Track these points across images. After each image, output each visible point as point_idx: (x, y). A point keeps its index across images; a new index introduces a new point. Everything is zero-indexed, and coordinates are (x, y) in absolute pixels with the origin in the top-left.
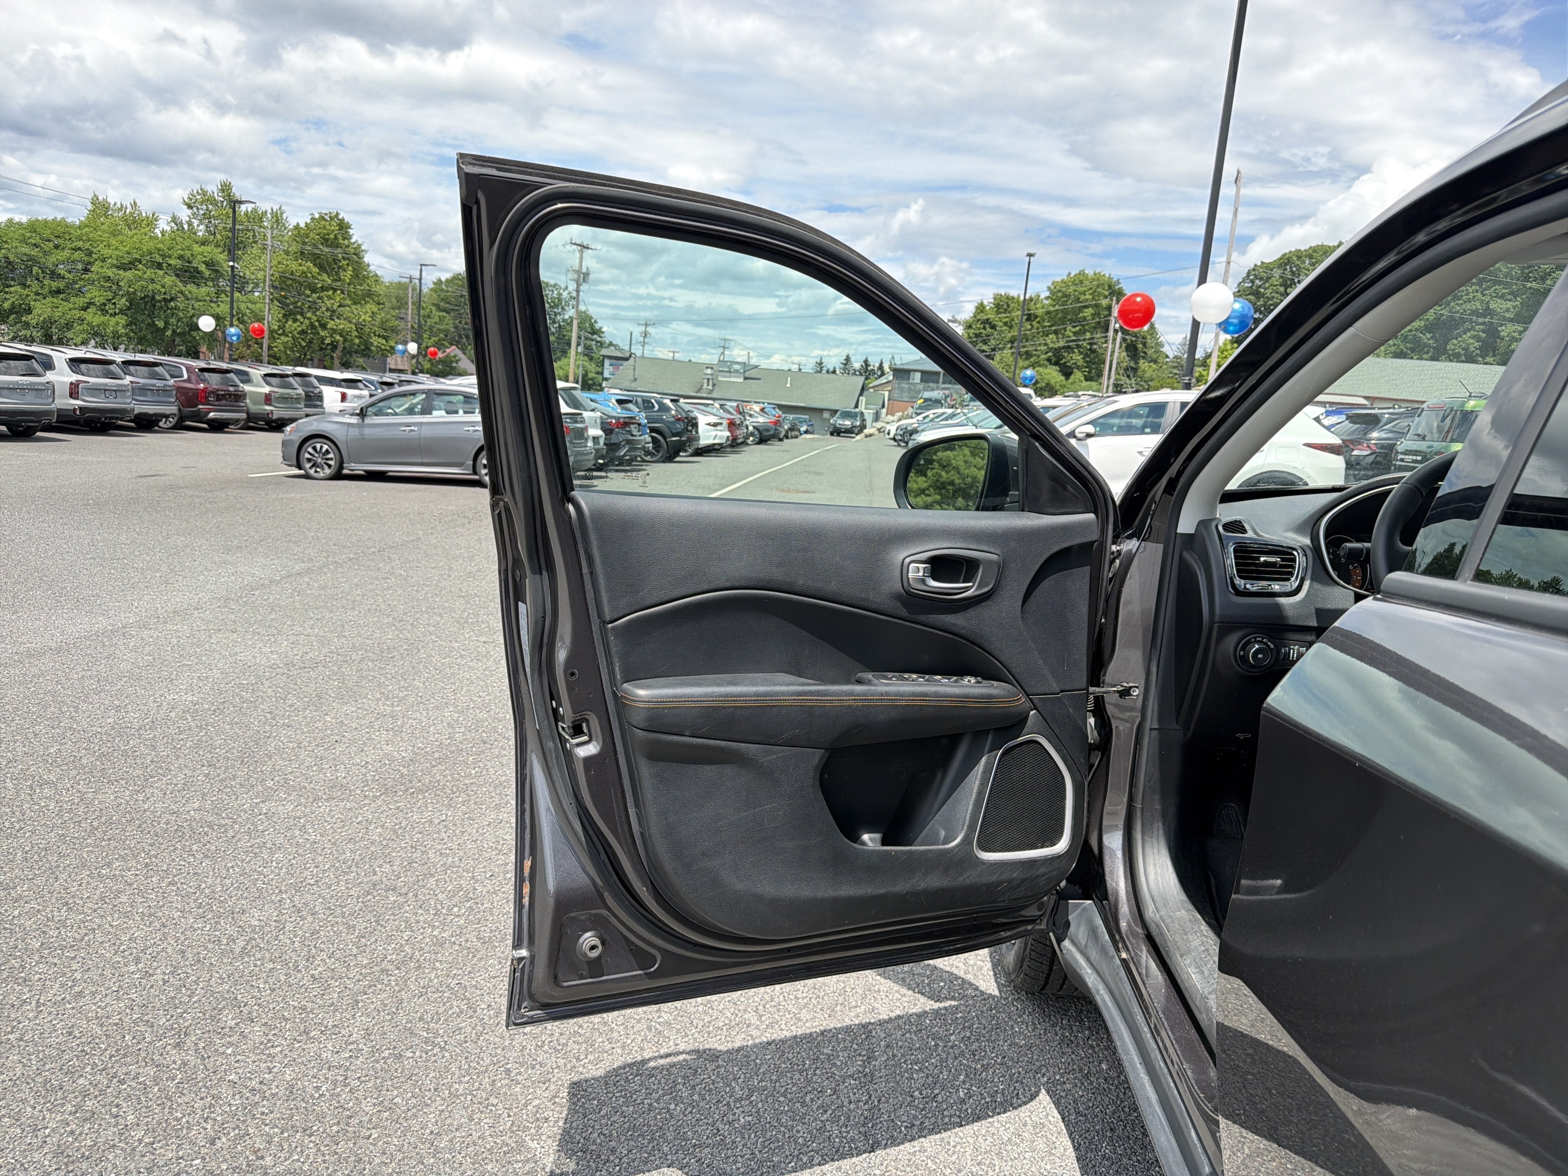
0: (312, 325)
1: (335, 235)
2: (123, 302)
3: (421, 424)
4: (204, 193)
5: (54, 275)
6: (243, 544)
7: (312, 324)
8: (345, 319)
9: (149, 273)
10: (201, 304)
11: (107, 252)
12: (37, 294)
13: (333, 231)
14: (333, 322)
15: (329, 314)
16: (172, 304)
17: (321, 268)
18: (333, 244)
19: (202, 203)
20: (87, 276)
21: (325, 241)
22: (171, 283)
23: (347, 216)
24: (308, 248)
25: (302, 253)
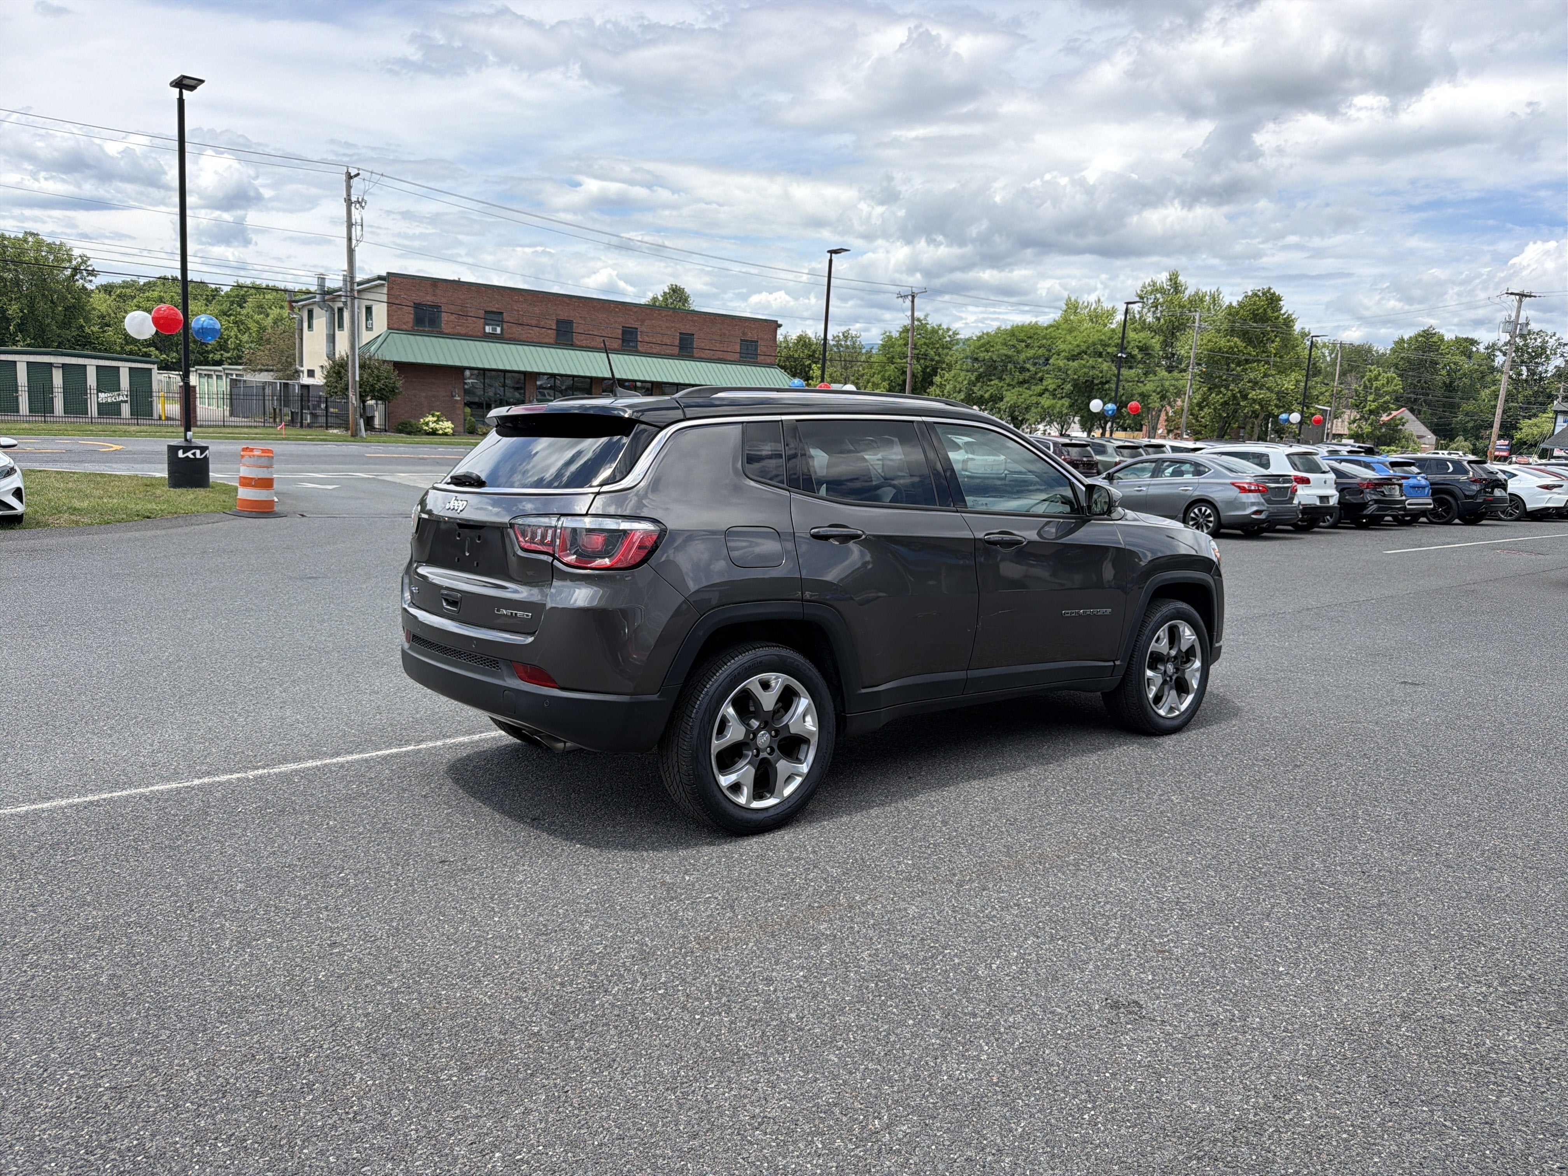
0: (1234, 397)
1: (1265, 310)
2: (1069, 387)
3: (1149, 485)
4: (1154, 284)
5: (1023, 370)
7: (1233, 394)
8: (1268, 389)
9: (1091, 361)
10: (1130, 384)
11: (1062, 346)
12: (1009, 385)
13: (1263, 306)
14: (1254, 393)
15: (1250, 384)
16: (1107, 386)
17: (1249, 342)
18: (1262, 318)
19: (1151, 294)
20: (1046, 368)
21: (1255, 317)
22: (1106, 368)
23: (1277, 290)
24: (1237, 324)
25: (1233, 331)
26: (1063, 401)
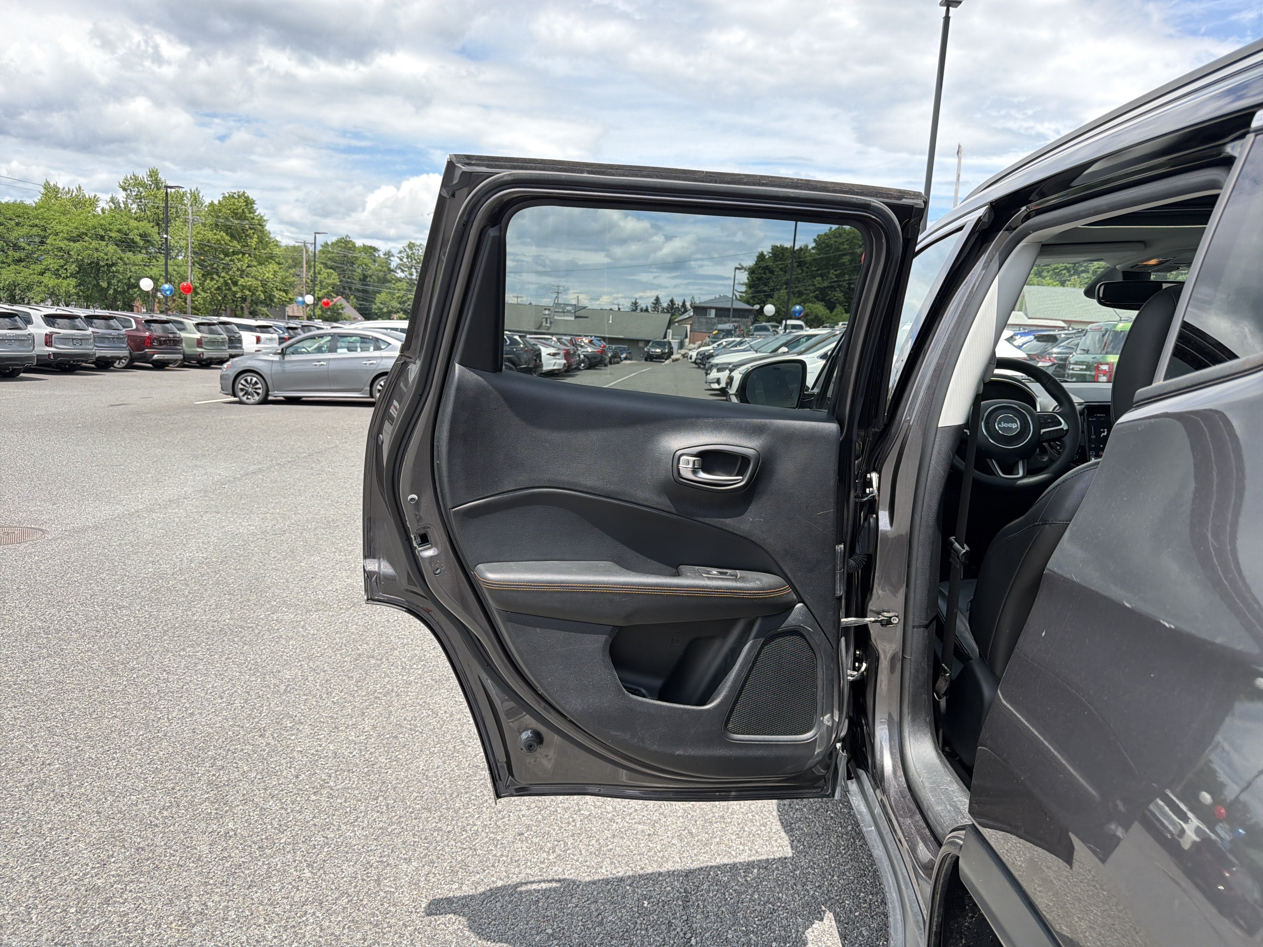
0: (226, 283)
1: (243, 210)
2: (73, 268)
3: (329, 359)
4: (136, 178)
5: (16, 247)
6: (206, 453)
7: (225, 281)
8: (252, 277)
9: (94, 244)
10: (137, 268)
11: (59, 228)
13: (241, 206)
14: (243, 280)
15: (239, 273)
16: (114, 269)
17: (232, 236)
18: (241, 217)
19: (134, 186)
20: (43, 248)
21: (235, 214)
22: (112, 251)
23: (251, 194)
24: (221, 220)
25: (217, 225)
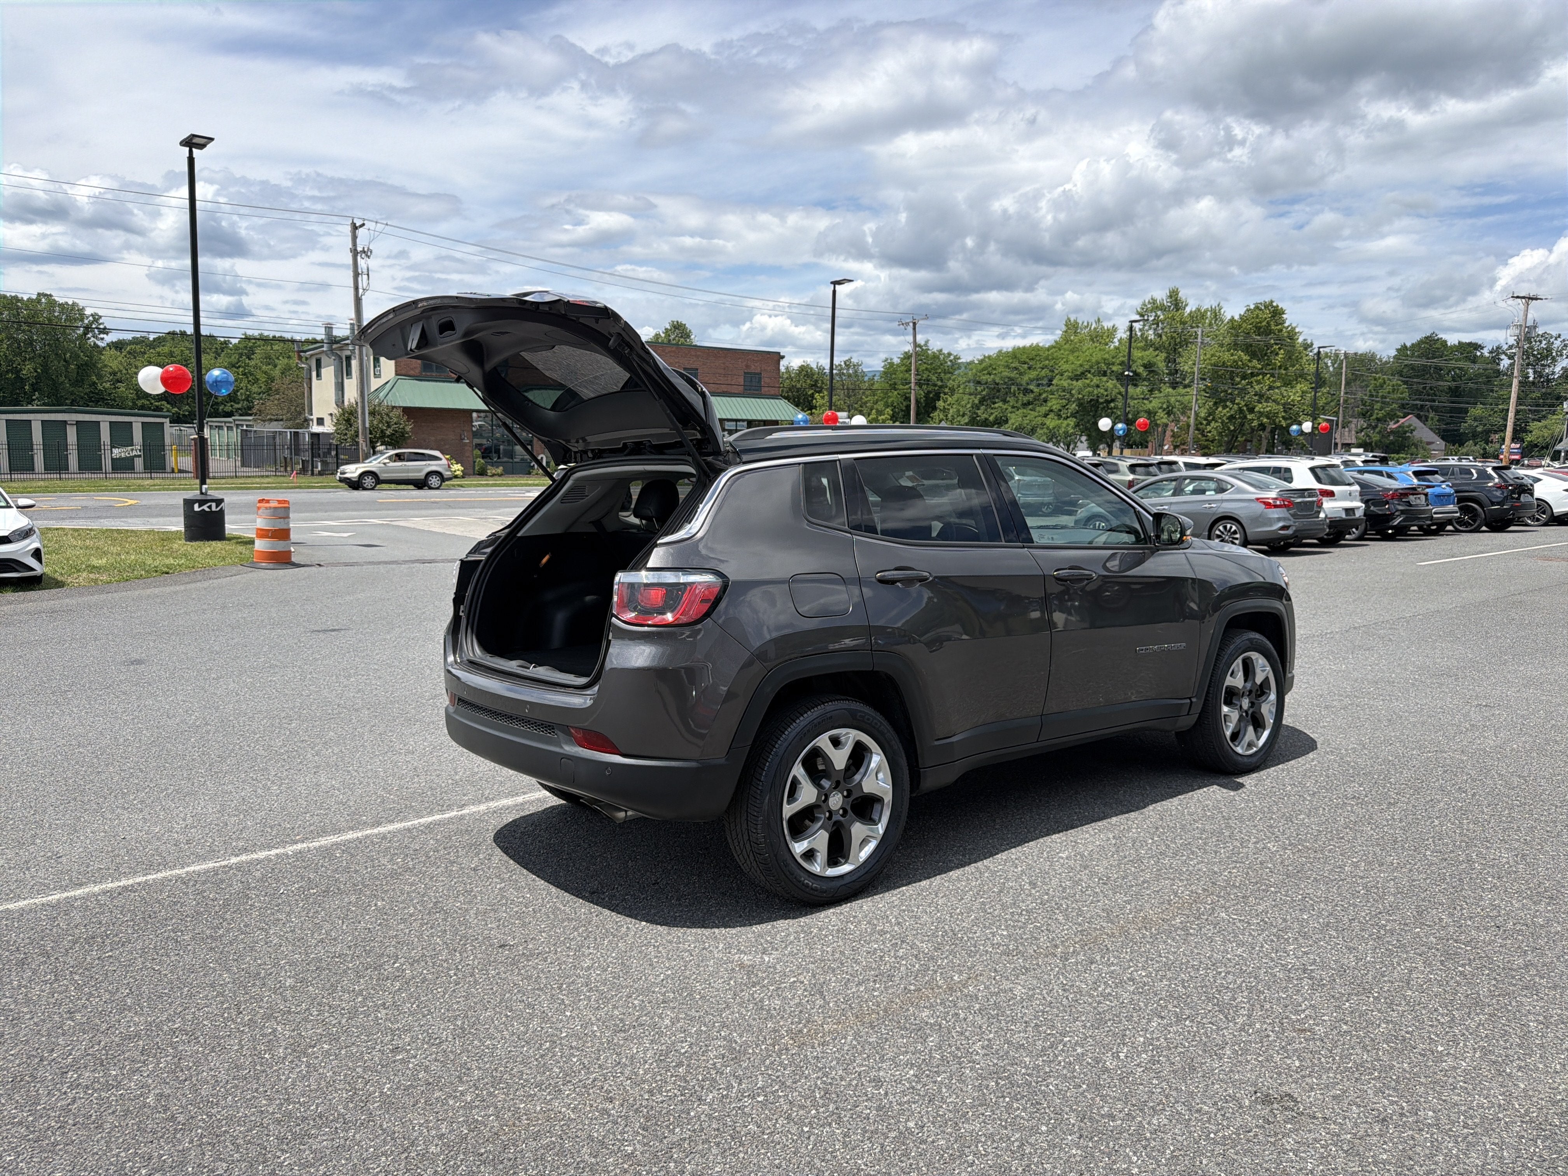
0: (1241, 410)
1: (1268, 323)
2: (1073, 407)
3: (1171, 503)
4: (1154, 301)
5: (1027, 391)
7: (1240, 408)
8: (1274, 401)
9: (1096, 380)
10: (1136, 402)
11: (1065, 367)
12: (1013, 407)
13: (1266, 319)
14: (1260, 406)
15: (1257, 398)
16: (1112, 405)
17: (1253, 355)
18: (1264, 330)
19: (1152, 311)
20: (1049, 389)
21: (1258, 330)
22: (1111, 386)
23: (1280, 303)
24: (1240, 338)
25: (1236, 344)
26: (1068, 421)
